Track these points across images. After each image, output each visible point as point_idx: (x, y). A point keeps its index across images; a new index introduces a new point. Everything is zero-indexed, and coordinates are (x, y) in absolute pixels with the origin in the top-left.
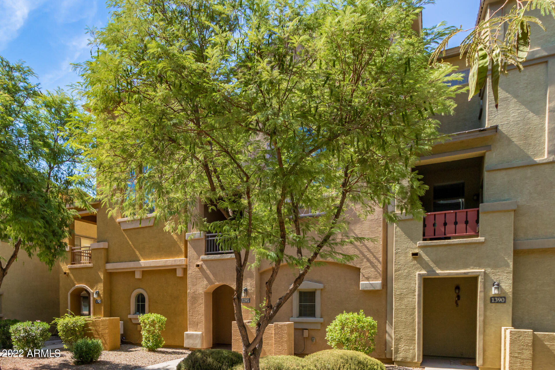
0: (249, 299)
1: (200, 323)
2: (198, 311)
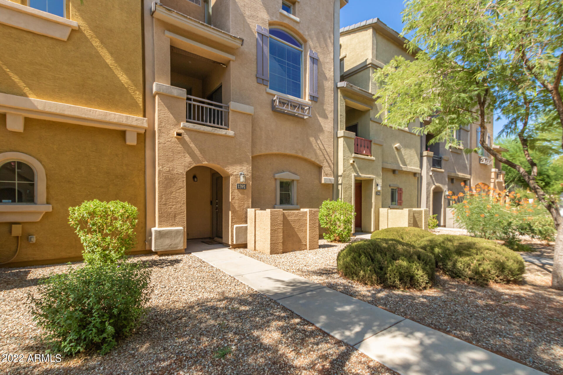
0: (246, 185)
1: (179, 214)
2: (175, 198)
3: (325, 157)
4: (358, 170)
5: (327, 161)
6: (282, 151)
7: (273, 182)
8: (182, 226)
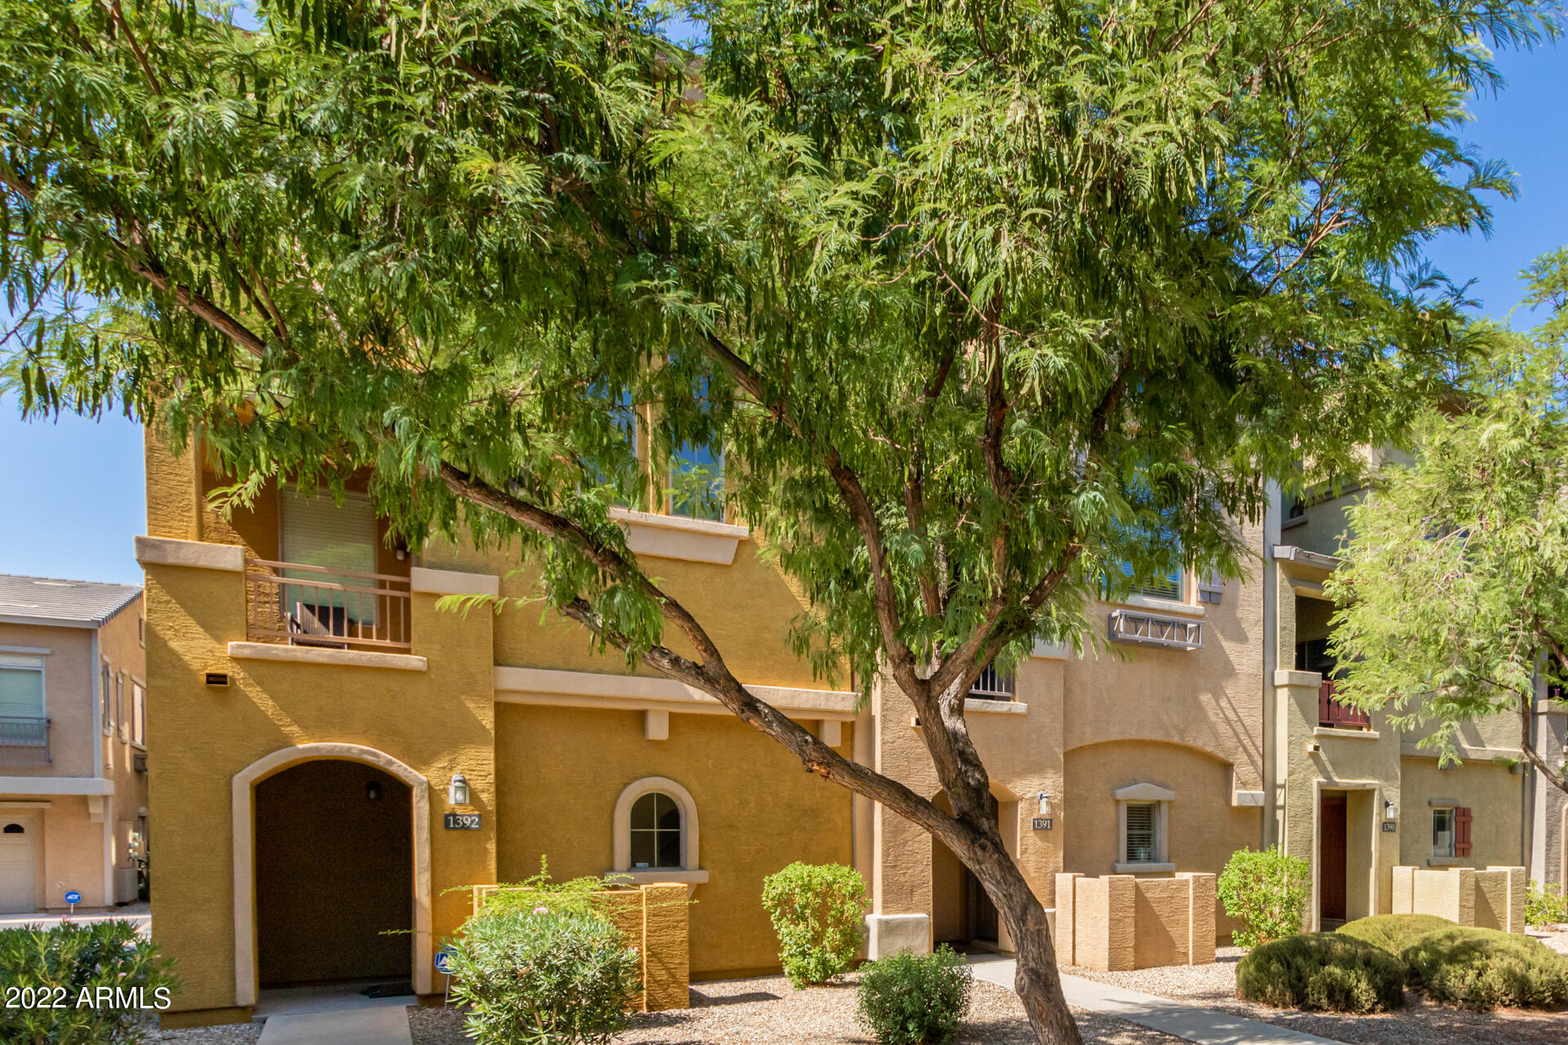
0: (1052, 821)
1: (920, 886)
2: (913, 853)
3: (1240, 741)
4: (1330, 768)
5: (1246, 750)
6: (1134, 735)
7: (1112, 809)
8: (925, 911)
